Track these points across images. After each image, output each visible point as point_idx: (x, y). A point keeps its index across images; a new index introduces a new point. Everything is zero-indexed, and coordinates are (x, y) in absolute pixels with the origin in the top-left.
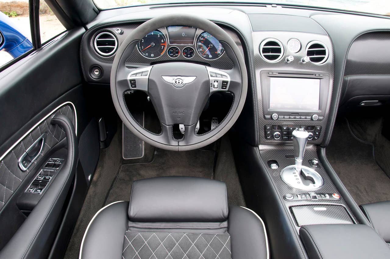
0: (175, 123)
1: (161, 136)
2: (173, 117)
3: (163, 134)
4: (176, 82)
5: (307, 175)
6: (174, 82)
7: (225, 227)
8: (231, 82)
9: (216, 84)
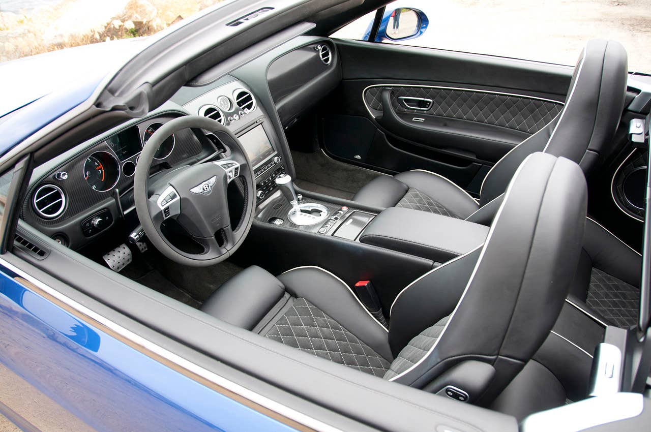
0: (216, 230)
1: (210, 251)
2: (213, 226)
3: (211, 248)
4: (204, 190)
5: (310, 210)
6: (202, 190)
7: (289, 298)
8: (241, 166)
9: (230, 174)
